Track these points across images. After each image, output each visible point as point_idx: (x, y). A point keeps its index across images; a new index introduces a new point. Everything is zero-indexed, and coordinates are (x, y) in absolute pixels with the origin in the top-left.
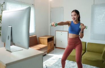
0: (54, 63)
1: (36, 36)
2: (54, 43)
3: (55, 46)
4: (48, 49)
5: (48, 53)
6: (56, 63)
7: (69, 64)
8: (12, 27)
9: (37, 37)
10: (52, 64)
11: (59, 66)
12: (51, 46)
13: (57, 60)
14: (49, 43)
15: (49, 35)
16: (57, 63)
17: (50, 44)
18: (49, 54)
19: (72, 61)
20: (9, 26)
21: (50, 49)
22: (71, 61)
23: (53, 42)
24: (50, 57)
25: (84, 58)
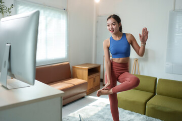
0: (97, 112)
1: (69, 64)
2: (100, 77)
3: (101, 83)
4: (89, 88)
5: (88, 95)
6: (99, 112)
7: (124, 115)
8: (10, 46)
9: (71, 66)
10: (92, 114)
11: (103, 118)
12: (94, 81)
13: (102, 108)
14: (91, 76)
15: (93, 63)
16: (101, 114)
17: (92, 80)
18: (90, 97)
19: (129, 111)
20: (7, 45)
21: (92, 87)
22: (127, 111)
23: (99, 75)
24: (91, 101)
25: (151, 106)
